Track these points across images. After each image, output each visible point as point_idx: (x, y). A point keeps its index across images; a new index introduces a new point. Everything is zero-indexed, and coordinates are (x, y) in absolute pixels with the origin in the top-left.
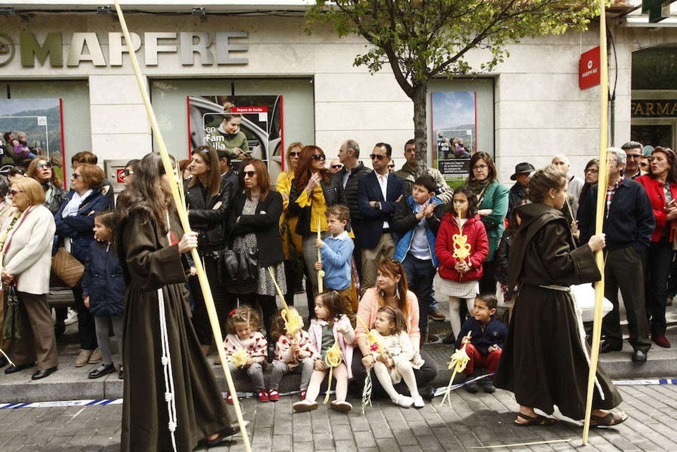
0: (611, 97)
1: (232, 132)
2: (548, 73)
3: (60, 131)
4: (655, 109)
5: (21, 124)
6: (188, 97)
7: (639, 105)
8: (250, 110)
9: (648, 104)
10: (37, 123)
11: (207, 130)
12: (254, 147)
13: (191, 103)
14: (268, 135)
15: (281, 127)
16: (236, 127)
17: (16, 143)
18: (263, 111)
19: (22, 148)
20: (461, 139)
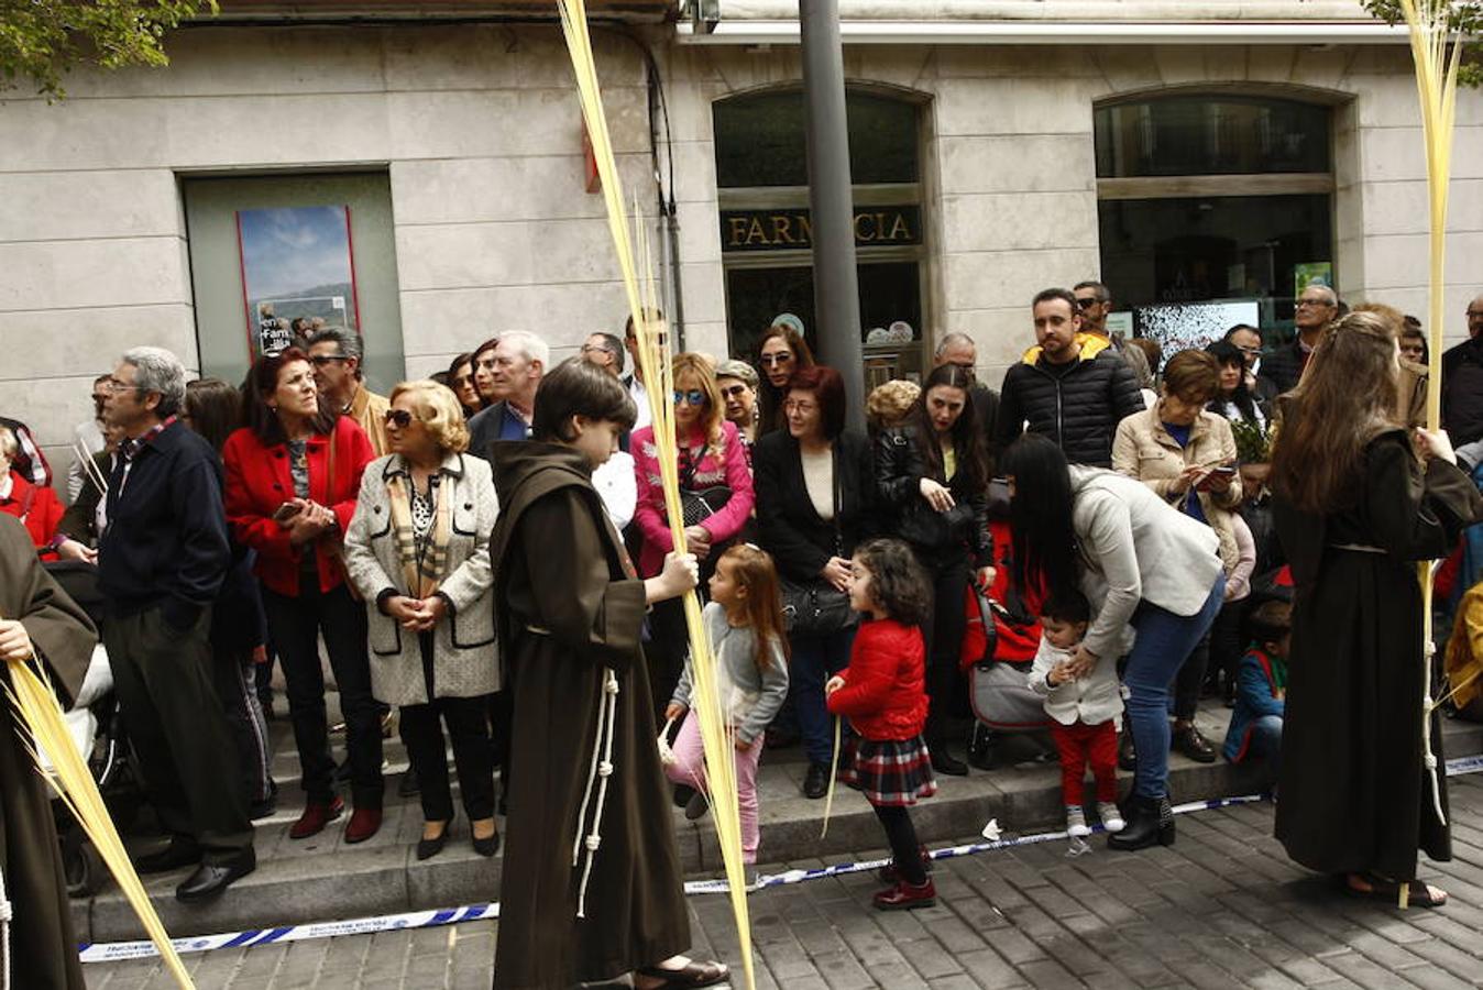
0: (667, 206)
2: (509, 157)
4: (794, 232)
7: (755, 222)
9: (775, 219)
20: (319, 320)
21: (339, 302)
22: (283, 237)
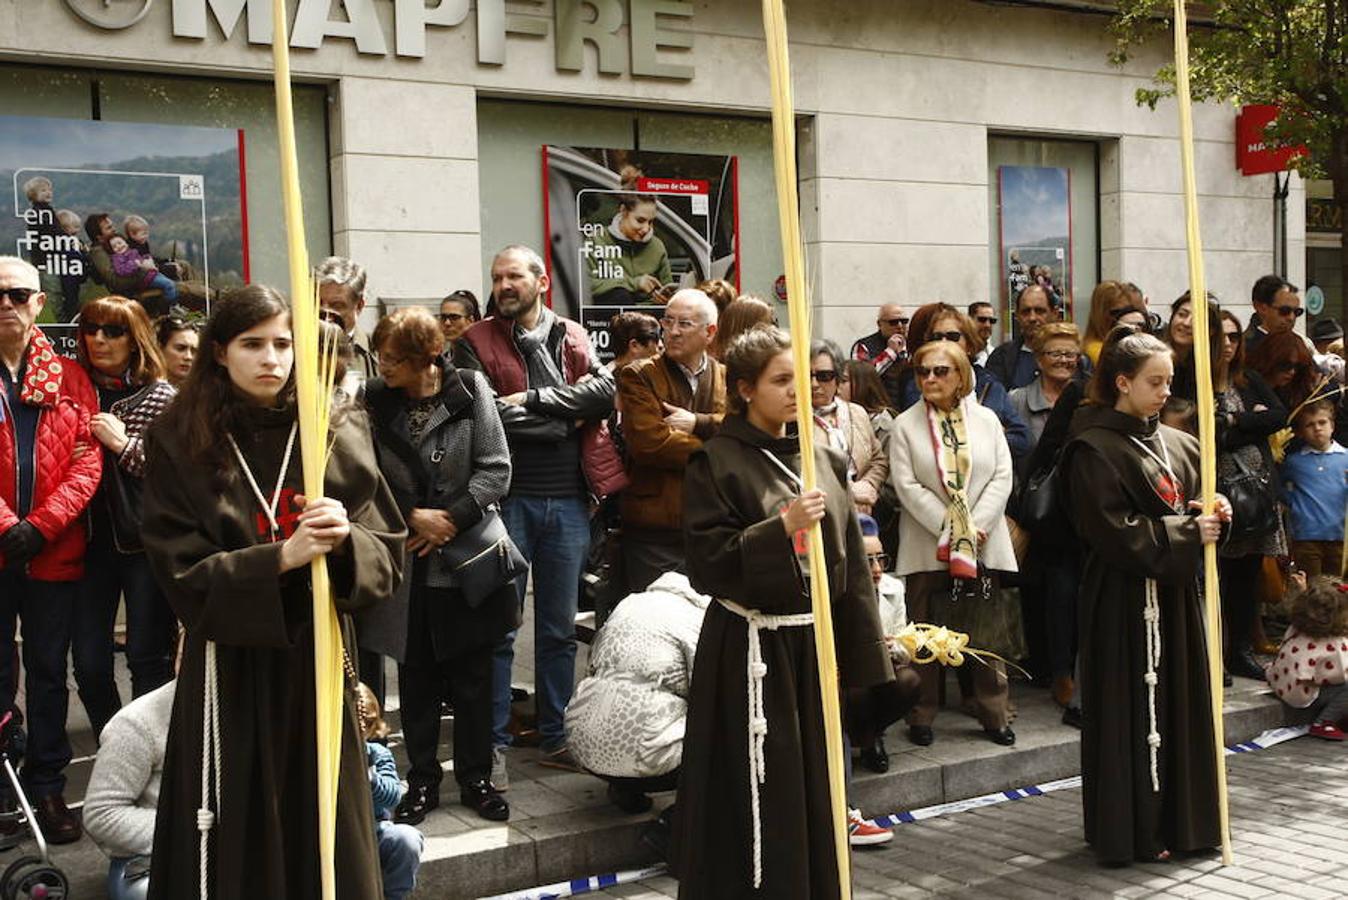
0: (1282, 191)
1: (637, 238)
3: (238, 217)
5: (132, 192)
6: (544, 148)
8: (674, 187)
10: (179, 195)
11: (585, 229)
12: (683, 275)
13: (551, 161)
14: (710, 248)
15: (735, 230)
16: (646, 227)
17: (119, 244)
18: (699, 192)
19: (138, 261)
20: (1047, 268)
21: (1060, 253)
22: (1028, 192)
